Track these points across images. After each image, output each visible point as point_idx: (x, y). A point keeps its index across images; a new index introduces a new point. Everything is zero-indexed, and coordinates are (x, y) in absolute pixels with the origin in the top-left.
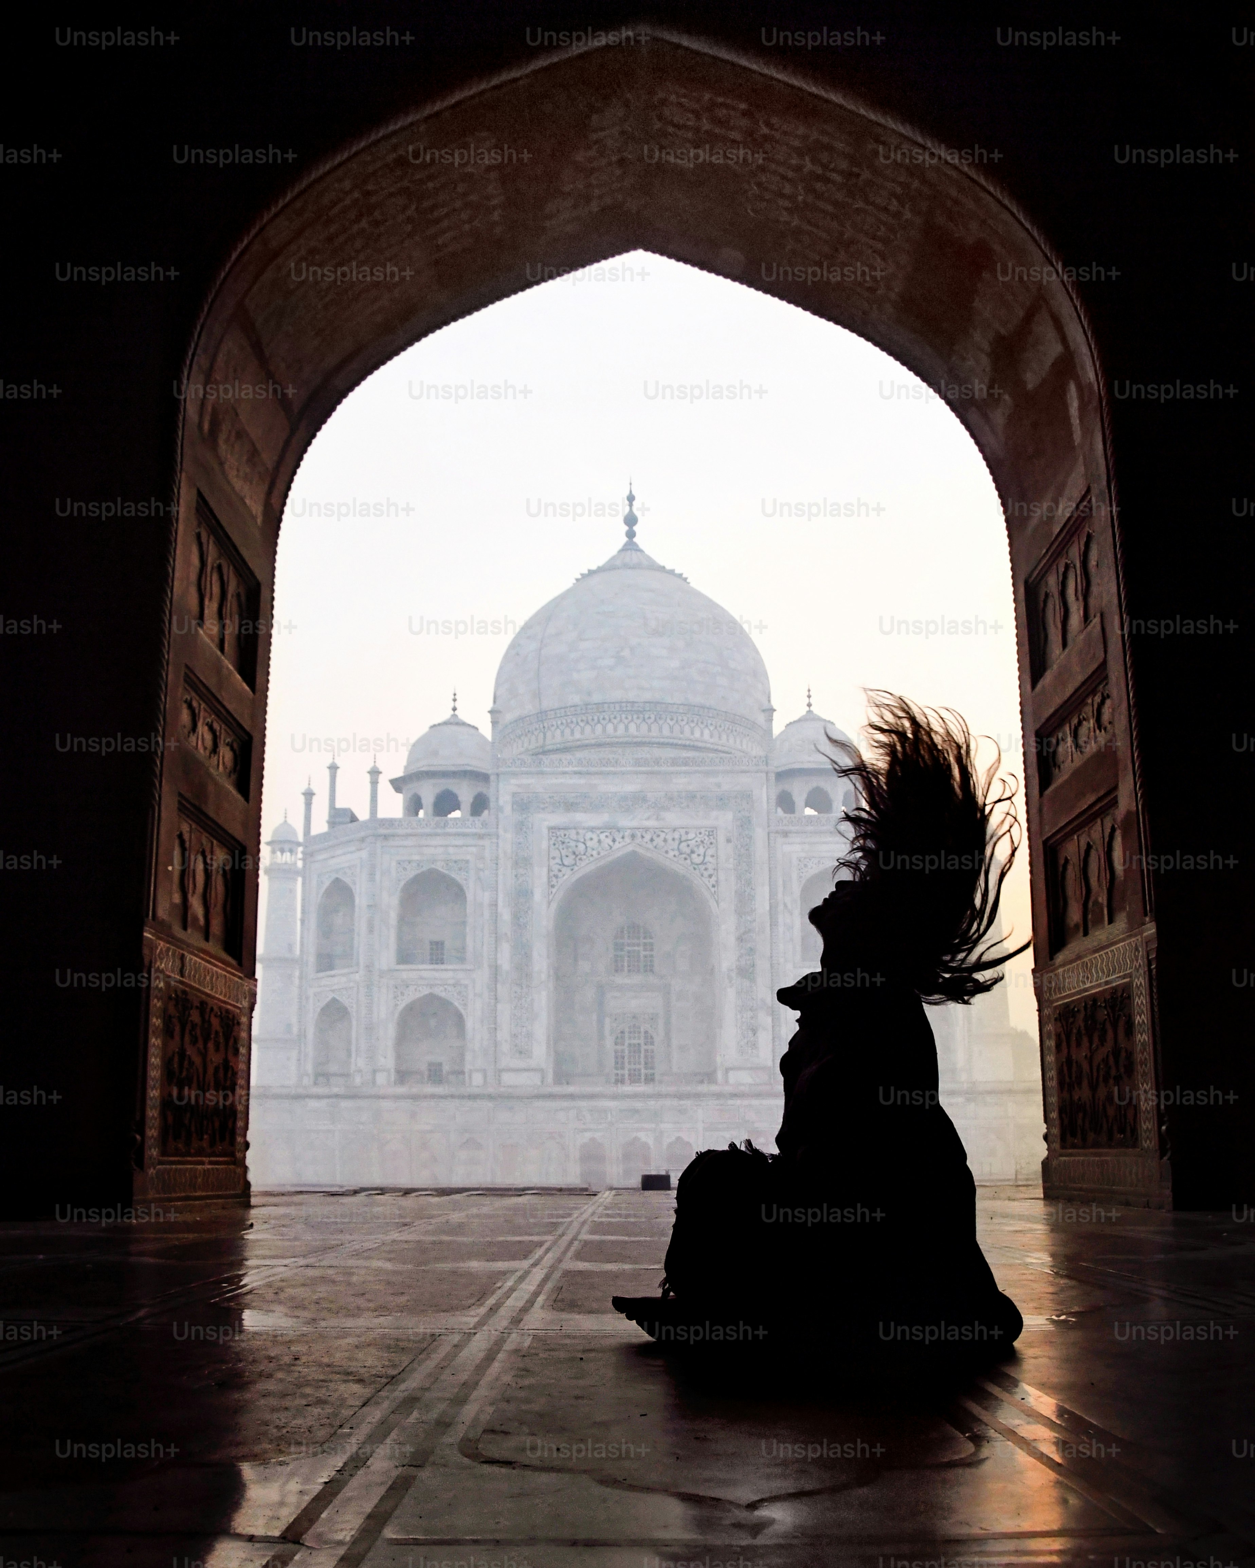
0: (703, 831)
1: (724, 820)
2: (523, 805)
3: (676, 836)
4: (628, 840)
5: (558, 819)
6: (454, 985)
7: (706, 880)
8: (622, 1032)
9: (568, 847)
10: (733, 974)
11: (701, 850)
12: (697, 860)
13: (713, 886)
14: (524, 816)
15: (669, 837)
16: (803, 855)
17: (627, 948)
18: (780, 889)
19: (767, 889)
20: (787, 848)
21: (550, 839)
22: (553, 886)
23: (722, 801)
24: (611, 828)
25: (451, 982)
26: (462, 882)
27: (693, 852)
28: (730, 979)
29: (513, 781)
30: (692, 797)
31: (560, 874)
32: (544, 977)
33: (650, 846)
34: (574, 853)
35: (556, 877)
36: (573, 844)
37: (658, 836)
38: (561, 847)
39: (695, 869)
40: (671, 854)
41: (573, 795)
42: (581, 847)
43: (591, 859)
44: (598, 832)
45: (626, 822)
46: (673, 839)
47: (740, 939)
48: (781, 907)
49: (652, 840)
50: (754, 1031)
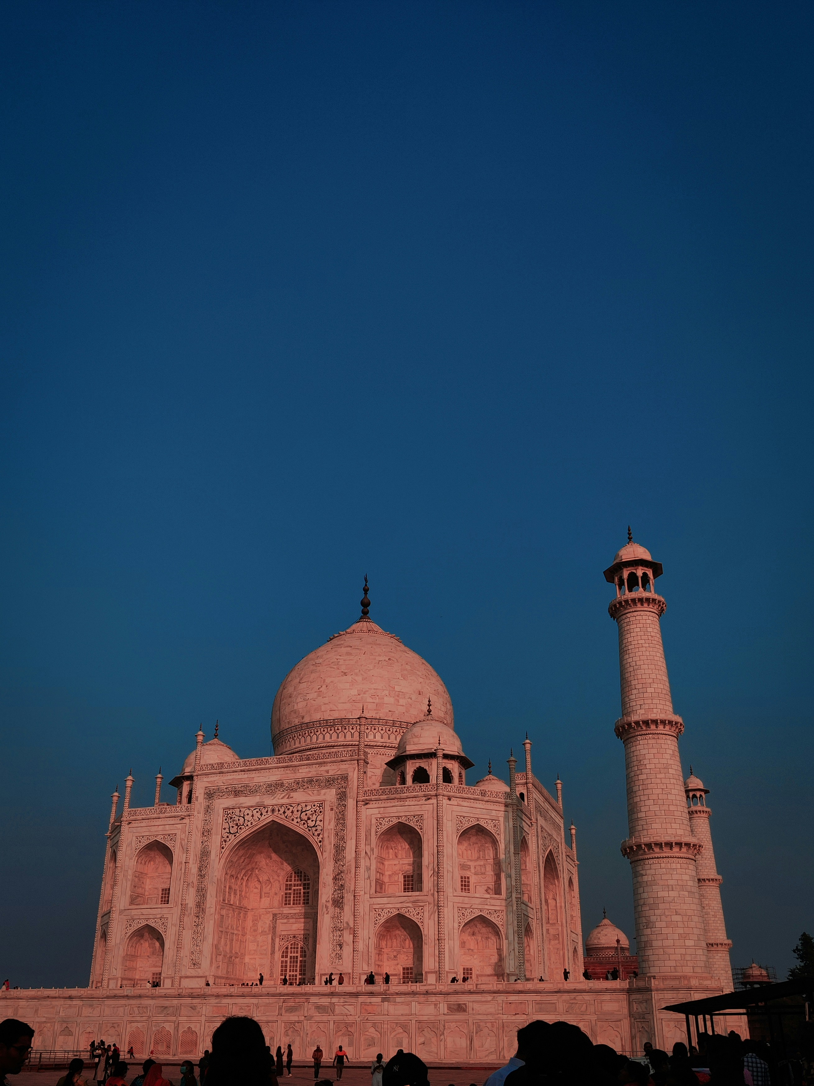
0: (316, 803)
1: (330, 795)
2: (210, 795)
3: (300, 808)
4: (269, 813)
5: (229, 802)
6: (161, 918)
7: (316, 838)
8: (287, 948)
9: (234, 821)
10: (329, 905)
11: (314, 818)
12: (311, 823)
13: (320, 842)
14: (211, 802)
15: (295, 809)
16: (379, 816)
17: (293, 888)
18: (363, 842)
19: (354, 841)
20: (370, 812)
21: (223, 816)
22: (223, 848)
23: (330, 782)
24: (260, 806)
25: (159, 916)
26: (172, 849)
27: (309, 819)
28: (327, 907)
29: (205, 780)
30: (310, 781)
31: (228, 839)
32: (213, 910)
33: (283, 816)
34: (237, 824)
35: (225, 841)
36: (237, 818)
37: (289, 809)
38: (230, 821)
39: (309, 830)
40: (296, 820)
41: (240, 786)
42: (242, 819)
43: (247, 828)
44: (252, 809)
45: (269, 801)
46: (298, 811)
47: (335, 879)
48: (363, 854)
49: (284, 812)
50: (341, 946)
